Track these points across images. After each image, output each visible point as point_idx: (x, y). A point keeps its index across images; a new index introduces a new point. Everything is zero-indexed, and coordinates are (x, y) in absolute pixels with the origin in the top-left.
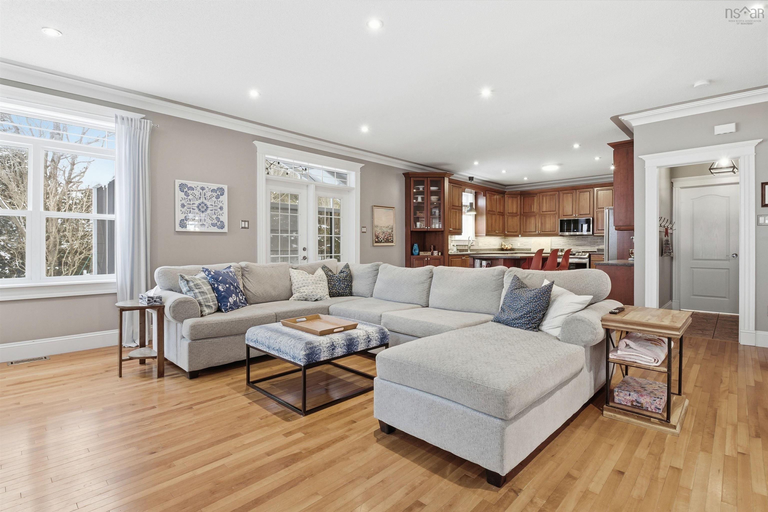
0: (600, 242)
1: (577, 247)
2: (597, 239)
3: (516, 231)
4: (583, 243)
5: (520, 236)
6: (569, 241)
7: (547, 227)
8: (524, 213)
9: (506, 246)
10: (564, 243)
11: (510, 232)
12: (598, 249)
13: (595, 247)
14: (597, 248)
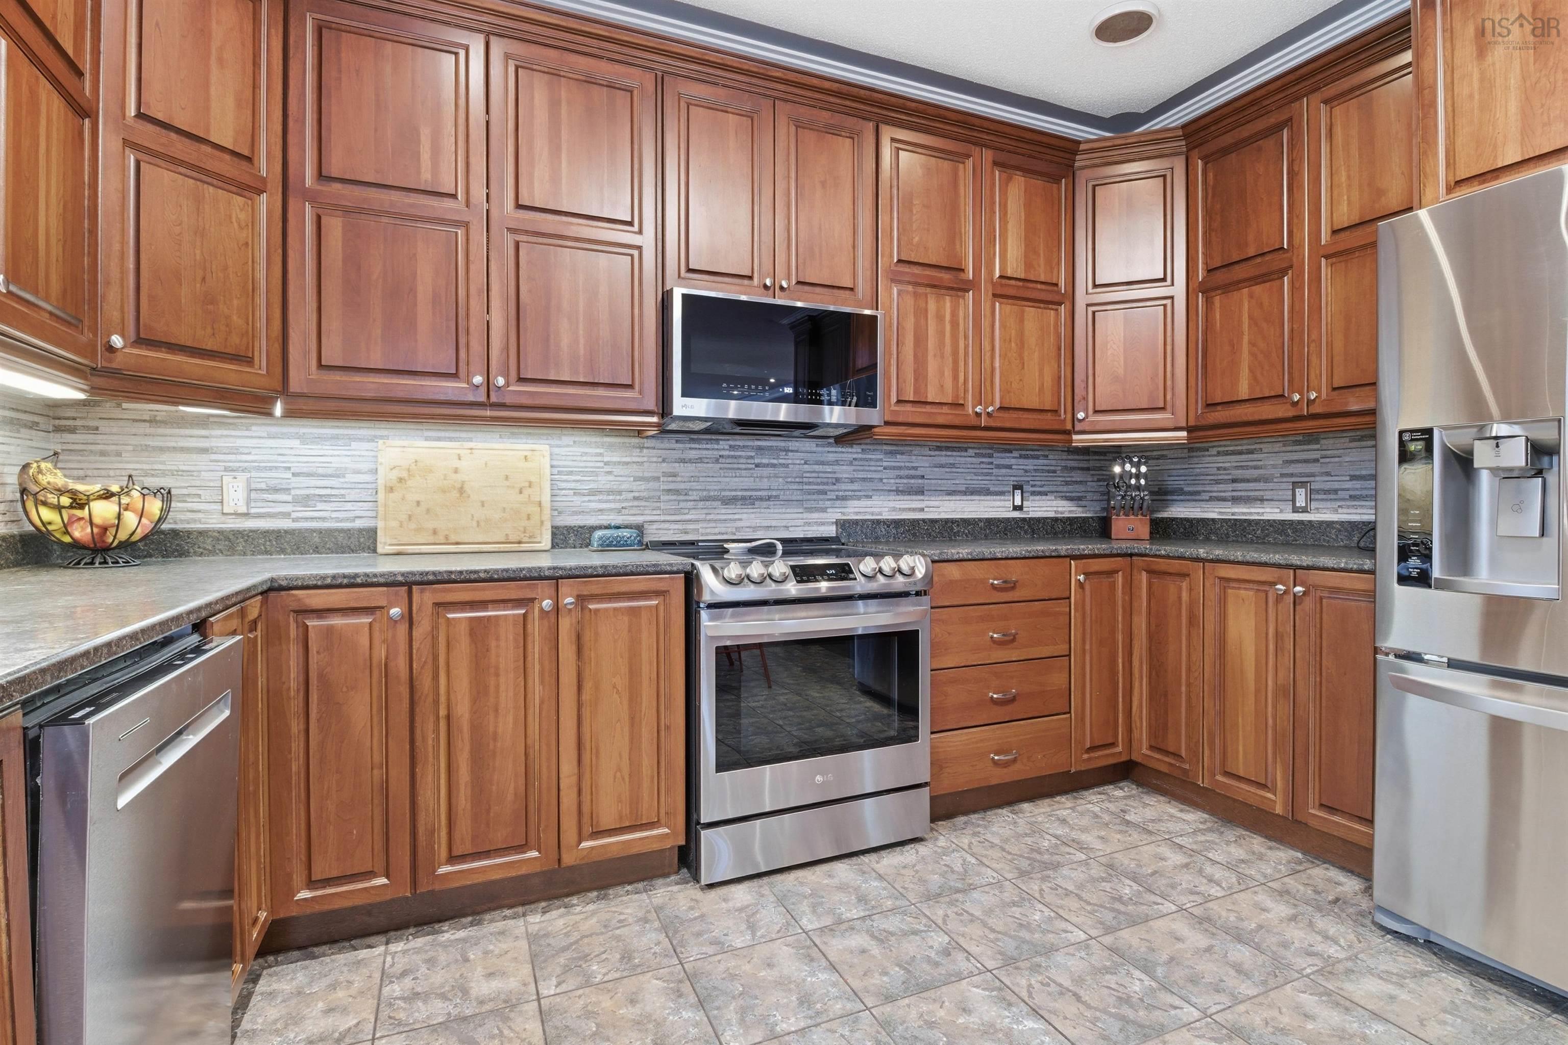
0: (852, 481)
1: (724, 512)
2: (837, 462)
3: (235, 342)
4: (765, 484)
5: (278, 409)
6: (678, 467)
7: (565, 341)
8: (321, 176)
9: (103, 511)
10: (643, 486)
11: (173, 347)
12: (842, 524)
13: (824, 510)
14: (835, 514)
